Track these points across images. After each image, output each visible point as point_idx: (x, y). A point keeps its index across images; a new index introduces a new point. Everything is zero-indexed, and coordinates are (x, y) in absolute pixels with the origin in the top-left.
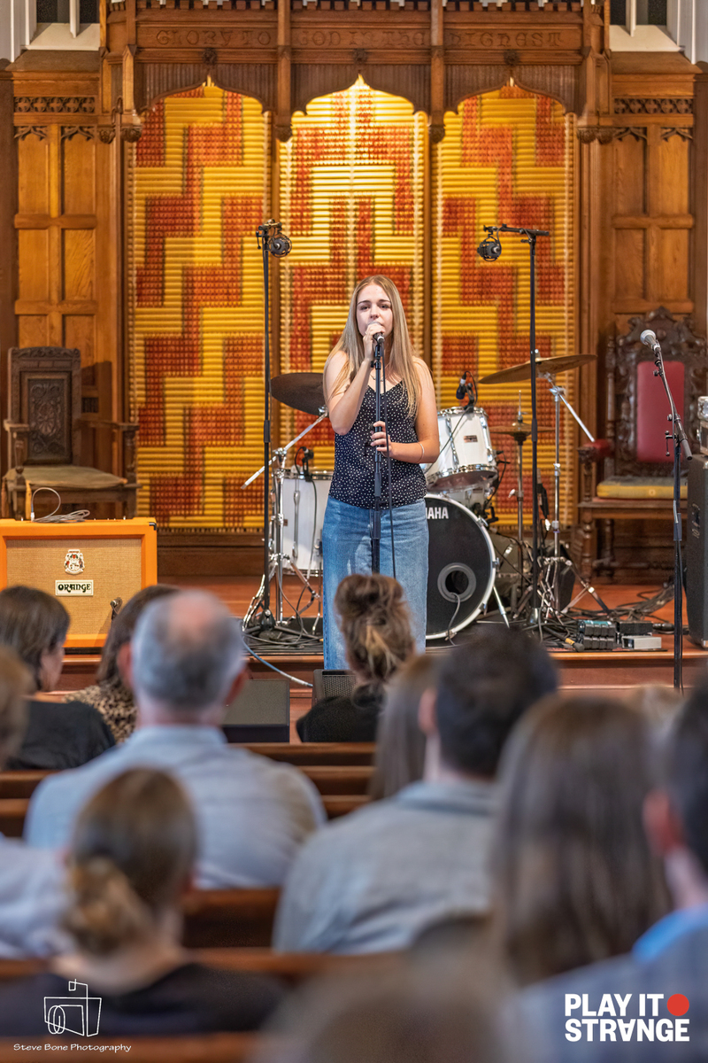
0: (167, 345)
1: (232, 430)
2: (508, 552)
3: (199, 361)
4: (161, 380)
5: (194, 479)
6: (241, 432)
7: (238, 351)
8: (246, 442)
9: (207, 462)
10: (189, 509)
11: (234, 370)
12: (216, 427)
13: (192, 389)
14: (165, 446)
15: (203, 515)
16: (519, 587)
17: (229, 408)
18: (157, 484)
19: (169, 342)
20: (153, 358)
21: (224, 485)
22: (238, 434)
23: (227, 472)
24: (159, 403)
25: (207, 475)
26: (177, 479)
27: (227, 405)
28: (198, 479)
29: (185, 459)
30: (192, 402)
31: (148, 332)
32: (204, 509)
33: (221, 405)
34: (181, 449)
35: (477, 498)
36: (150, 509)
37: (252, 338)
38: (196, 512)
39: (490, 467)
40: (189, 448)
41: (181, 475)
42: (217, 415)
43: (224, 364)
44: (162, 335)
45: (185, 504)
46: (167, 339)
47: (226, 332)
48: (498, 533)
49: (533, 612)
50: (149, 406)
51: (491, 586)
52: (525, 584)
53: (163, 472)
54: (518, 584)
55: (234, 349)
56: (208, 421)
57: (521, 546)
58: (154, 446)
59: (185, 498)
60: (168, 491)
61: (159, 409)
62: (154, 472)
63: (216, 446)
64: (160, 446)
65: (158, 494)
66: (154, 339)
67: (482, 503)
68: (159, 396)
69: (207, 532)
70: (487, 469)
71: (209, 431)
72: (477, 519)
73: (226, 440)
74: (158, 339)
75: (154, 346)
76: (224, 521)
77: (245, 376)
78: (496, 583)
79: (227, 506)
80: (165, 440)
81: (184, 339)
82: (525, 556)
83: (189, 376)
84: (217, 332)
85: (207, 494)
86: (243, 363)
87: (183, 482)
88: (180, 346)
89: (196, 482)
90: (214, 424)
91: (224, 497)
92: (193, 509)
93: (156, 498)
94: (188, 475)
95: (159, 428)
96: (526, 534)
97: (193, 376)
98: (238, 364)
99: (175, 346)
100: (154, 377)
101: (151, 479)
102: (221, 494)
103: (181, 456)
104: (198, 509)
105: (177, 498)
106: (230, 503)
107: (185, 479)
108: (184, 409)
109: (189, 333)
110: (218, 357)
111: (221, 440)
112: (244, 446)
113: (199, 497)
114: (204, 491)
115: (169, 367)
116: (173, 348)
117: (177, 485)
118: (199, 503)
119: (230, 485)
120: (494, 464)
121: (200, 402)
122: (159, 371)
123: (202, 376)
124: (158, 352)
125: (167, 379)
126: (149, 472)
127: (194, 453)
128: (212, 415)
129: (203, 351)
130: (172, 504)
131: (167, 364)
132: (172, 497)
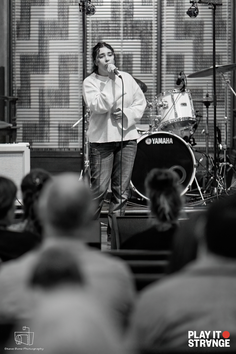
0: (31, 59)
1: (63, 100)
2: (201, 160)
3: (47, 67)
4: (28, 76)
5: (44, 124)
6: (68, 102)
7: (66, 62)
8: (70, 106)
9: (51, 116)
10: (42, 139)
11: (64, 71)
12: (55, 99)
13: (44, 80)
14: (30, 108)
15: (49, 142)
16: (206, 177)
17: (62, 90)
18: (26, 127)
19: (32, 57)
20: (25, 65)
21: (59, 127)
22: (66, 102)
23: (60, 121)
24: (27, 87)
25: (51, 122)
26: (36, 124)
27: (61, 88)
28: (46, 124)
29: (40, 115)
30: (43, 87)
31: (22, 53)
32: (49, 139)
33: (58, 88)
34: (38, 110)
35: (186, 134)
36: (23, 139)
37: (73, 55)
38: (45, 141)
39: (193, 118)
40: (42, 109)
41: (38, 122)
42: (56, 93)
43: (59, 68)
44: (29, 54)
45: (40, 136)
46: (31, 56)
47: (60, 52)
48: (196, 151)
49: (214, 189)
50: (22, 89)
51: (194, 177)
52: (210, 176)
53: (29, 121)
54: (206, 176)
55: (63, 60)
56: (51, 96)
57: (208, 157)
58: (25, 108)
59: (40, 133)
60: (31, 130)
61: (27, 90)
62: (25, 121)
63: (55, 108)
64: (27, 108)
65: (26, 132)
66: (25, 56)
67: (189, 136)
68: (27, 84)
69: (51, 151)
70: (191, 119)
71: (52, 101)
72: (187, 144)
73: (60, 105)
74: (27, 56)
75: (24, 59)
76: (59, 145)
77: (69, 74)
78: (196, 175)
79: (60, 138)
80: (30, 105)
81: (39, 56)
82: (210, 162)
83: (42, 74)
84: (56, 52)
85: (51, 132)
86: (68, 68)
87: (39, 126)
88: (38, 59)
89: (45, 126)
90: (54, 98)
91: (59, 133)
92: (44, 139)
93: (25, 133)
94: (41, 123)
95: (27, 99)
96: (209, 152)
97: (44, 74)
98: (66, 68)
99: (35, 59)
100: (25, 74)
101: (23, 124)
102: (57, 132)
103: (38, 113)
104: (46, 139)
105: (36, 133)
106: (62, 136)
107: (40, 124)
108: (40, 90)
109: (42, 53)
110: (56, 65)
111: (58, 105)
112: (69, 108)
113: (47, 133)
114: (49, 130)
115: (32, 70)
116: (34, 60)
117: (36, 127)
118: (46, 136)
119: (62, 127)
120: (195, 117)
121: (48, 87)
122: (27, 72)
123: (48, 74)
124: (27, 62)
125: (31, 75)
126: (22, 121)
127: (44, 112)
128: (53, 93)
129: (49, 62)
130: (34, 136)
131: (31, 68)
132: (34, 133)
